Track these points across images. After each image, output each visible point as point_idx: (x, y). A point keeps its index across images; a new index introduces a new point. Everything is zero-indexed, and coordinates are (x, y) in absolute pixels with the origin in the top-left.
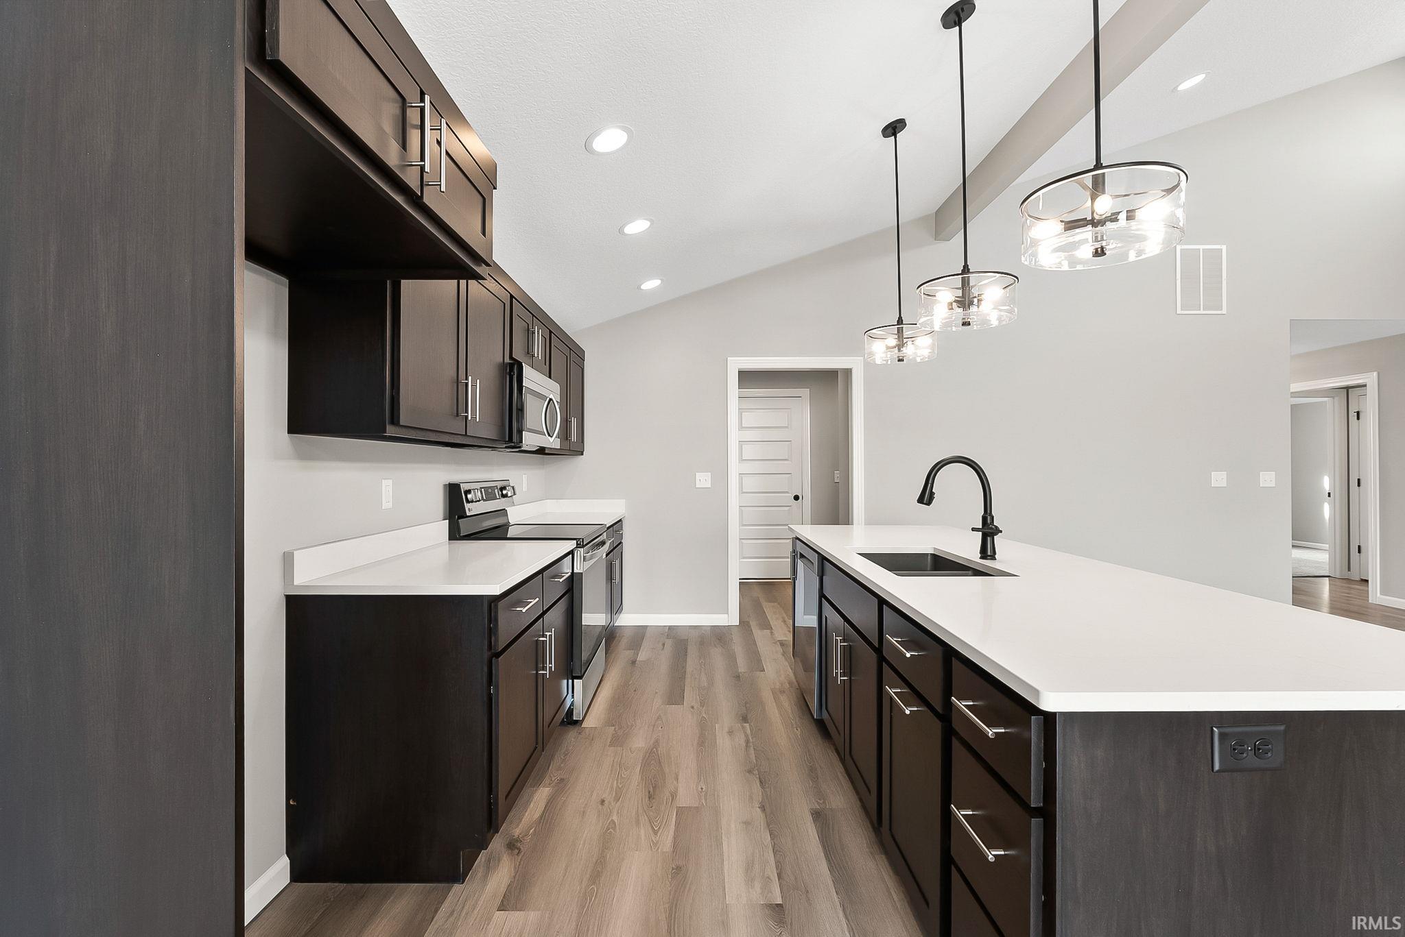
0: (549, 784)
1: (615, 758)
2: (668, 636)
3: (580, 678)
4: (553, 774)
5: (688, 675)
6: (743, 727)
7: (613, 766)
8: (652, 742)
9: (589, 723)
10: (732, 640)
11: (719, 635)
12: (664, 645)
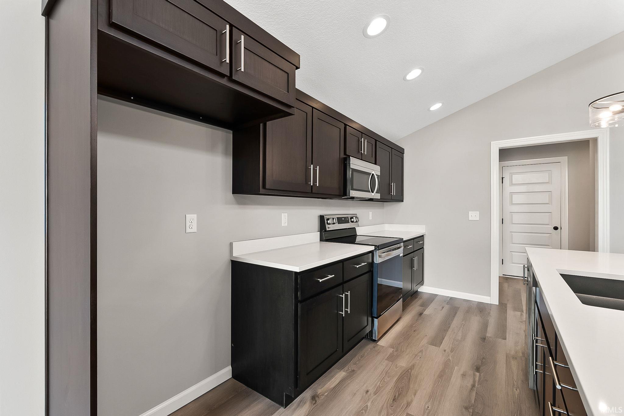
0: (347, 371)
1: (385, 368)
2: (448, 303)
3: (377, 318)
4: (351, 366)
5: (450, 330)
6: (474, 375)
7: (382, 372)
8: (410, 365)
9: (382, 343)
10: (489, 313)
11: (482, 308)
12: (443, 308)
